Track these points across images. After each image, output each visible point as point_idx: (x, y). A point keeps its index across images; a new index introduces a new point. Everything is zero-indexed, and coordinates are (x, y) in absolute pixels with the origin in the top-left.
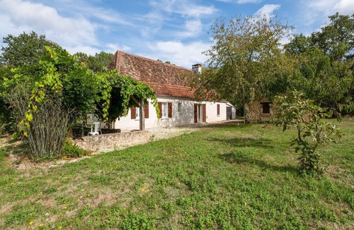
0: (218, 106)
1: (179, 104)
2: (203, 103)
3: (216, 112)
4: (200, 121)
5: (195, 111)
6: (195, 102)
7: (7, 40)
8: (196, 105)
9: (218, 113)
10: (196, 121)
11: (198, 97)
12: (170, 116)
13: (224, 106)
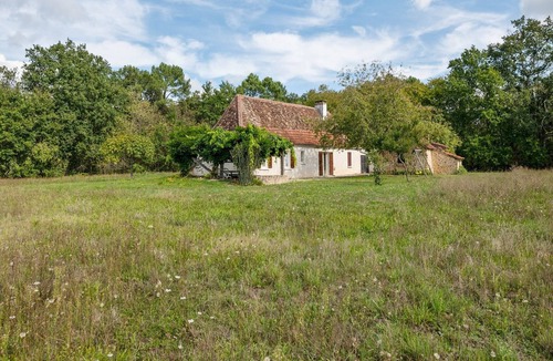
0: (349, 154)
1: (302, 152)
2: (331, 151)
3: (347, 162)
4: (326, 173)
5: (320, 162)
6: (321, 150)
7: (30, 53)
8: (320, 154)
9: (350, 164)
10: (321, 174)
11: (324, 144)
12: (292, 166)
13: (357, 155)
